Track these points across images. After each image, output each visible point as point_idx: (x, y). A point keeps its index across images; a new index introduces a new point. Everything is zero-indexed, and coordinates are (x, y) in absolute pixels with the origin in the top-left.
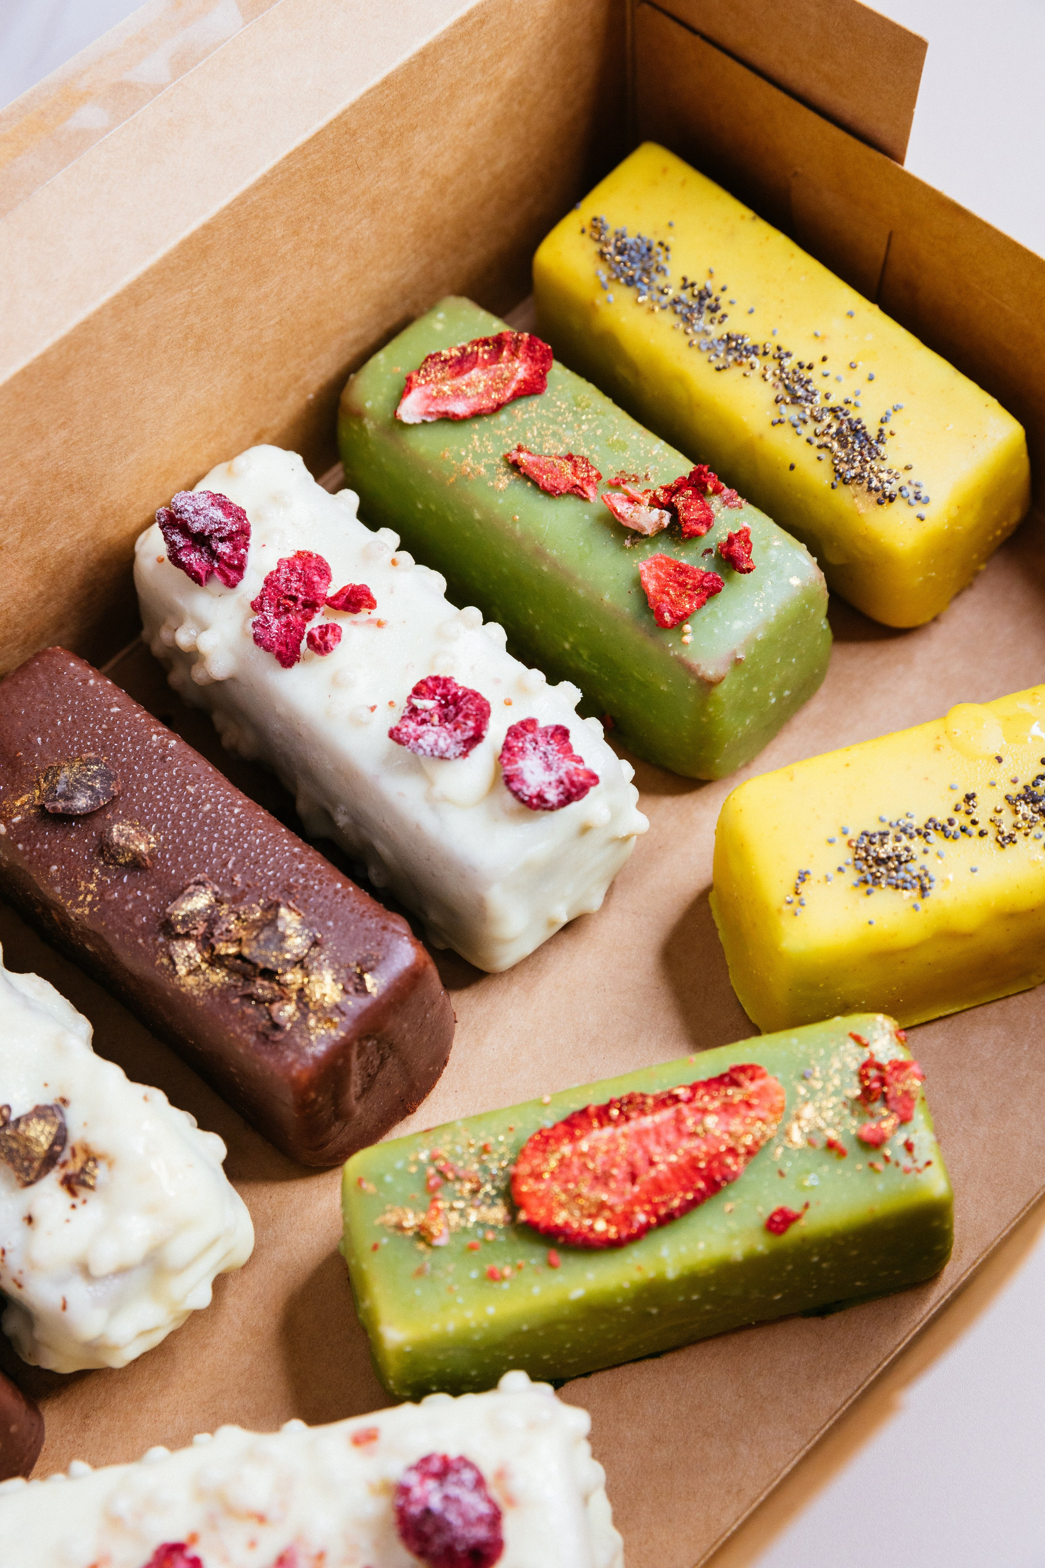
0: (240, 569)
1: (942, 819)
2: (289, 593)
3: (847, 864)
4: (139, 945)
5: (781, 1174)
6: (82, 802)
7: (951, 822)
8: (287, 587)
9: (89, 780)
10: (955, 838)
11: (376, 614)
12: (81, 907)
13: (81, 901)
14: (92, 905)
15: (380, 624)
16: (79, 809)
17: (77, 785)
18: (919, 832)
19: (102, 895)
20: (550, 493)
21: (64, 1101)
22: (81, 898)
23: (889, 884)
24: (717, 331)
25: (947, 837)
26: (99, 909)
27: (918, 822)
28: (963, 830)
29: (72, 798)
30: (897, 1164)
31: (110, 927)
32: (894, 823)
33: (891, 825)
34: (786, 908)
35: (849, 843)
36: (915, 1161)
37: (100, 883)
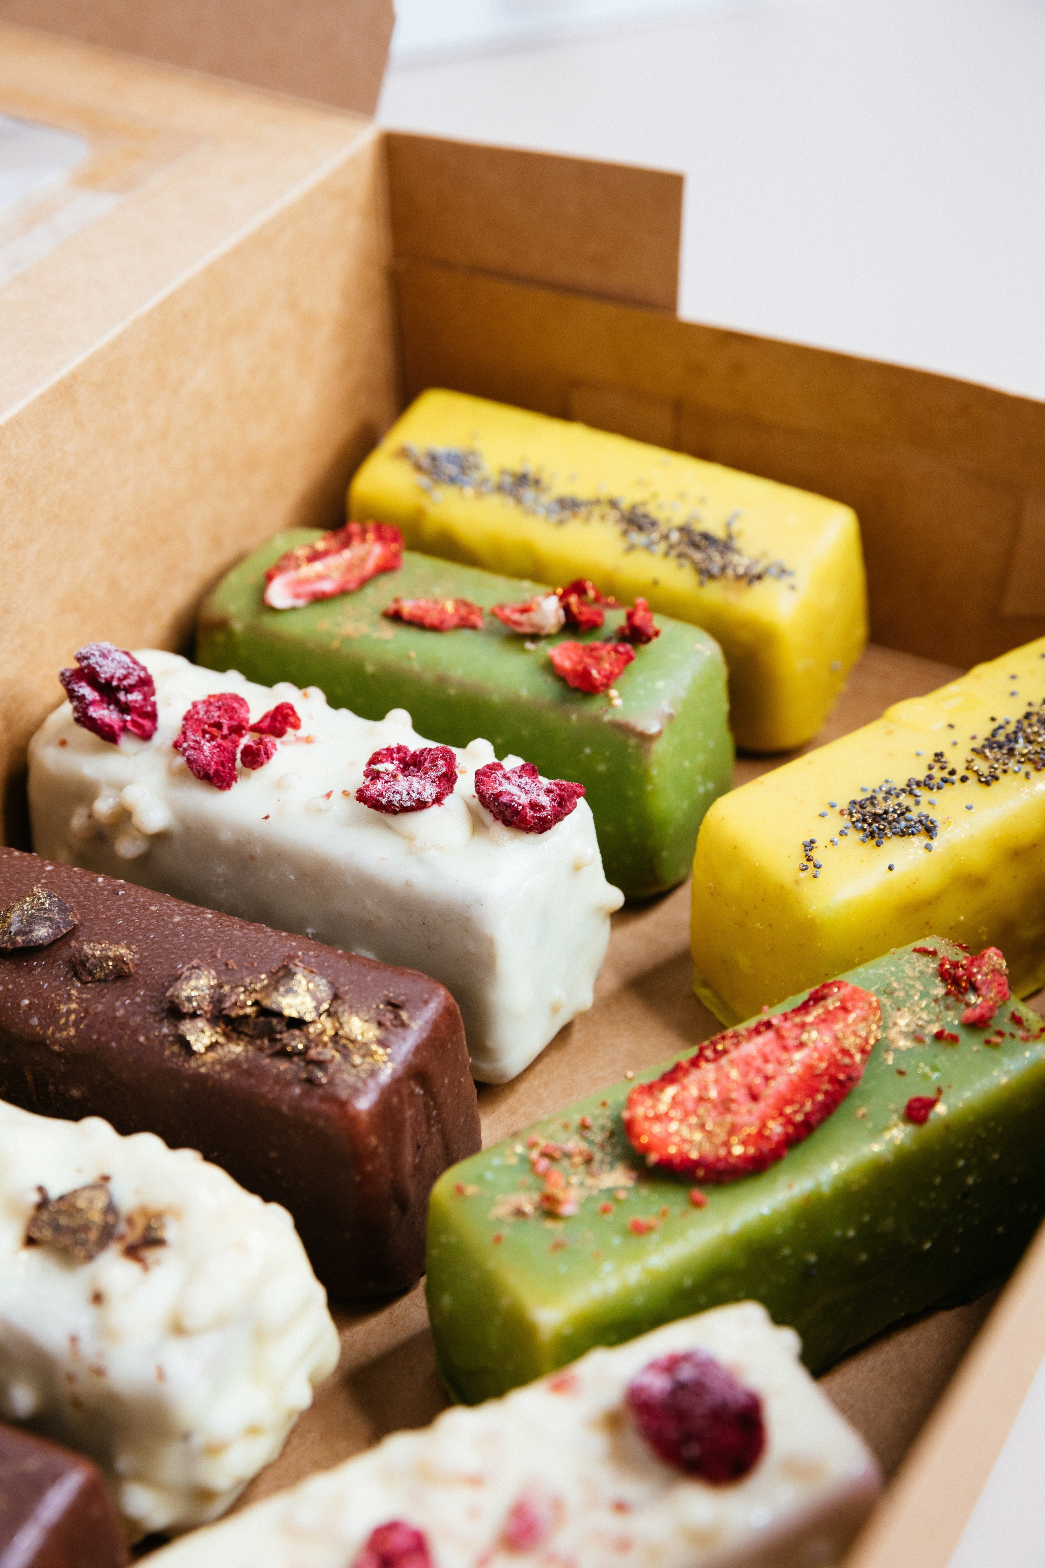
0: (153, 716)
1: (921, 777)
2: (212, 721)
3: (846, 828)
4: (141, 1043)
5: (901, 1073)
6: (42, 932)
7: (930, 777)
8: (208, 718)
9: (45, 913)
10: (939, 788)
11: (302, 732)
12: (65, 1029)
13: (63, 1024)
14: (76, 1024)
15: (308, 740)
16: (40, 939)
17: (31, 920)
18: (903, 791)
19: (86, 1011)
20: (436, 628)
21: (106, 1179)
22: (63, 1021)
23: (894, 834)
24: (547, 499)
25: (931, 789)
26: (86, 1026)
27: (901, 784)
28: (945, 781)
29: (31, 931)
30: (1012, 1035)
31: (103, 1039)
32: (877, 789)
33: (874, 791)
34: (802, 875)
35: (842, 813)
36: (1028, 1030)
37: (80, 1001)
